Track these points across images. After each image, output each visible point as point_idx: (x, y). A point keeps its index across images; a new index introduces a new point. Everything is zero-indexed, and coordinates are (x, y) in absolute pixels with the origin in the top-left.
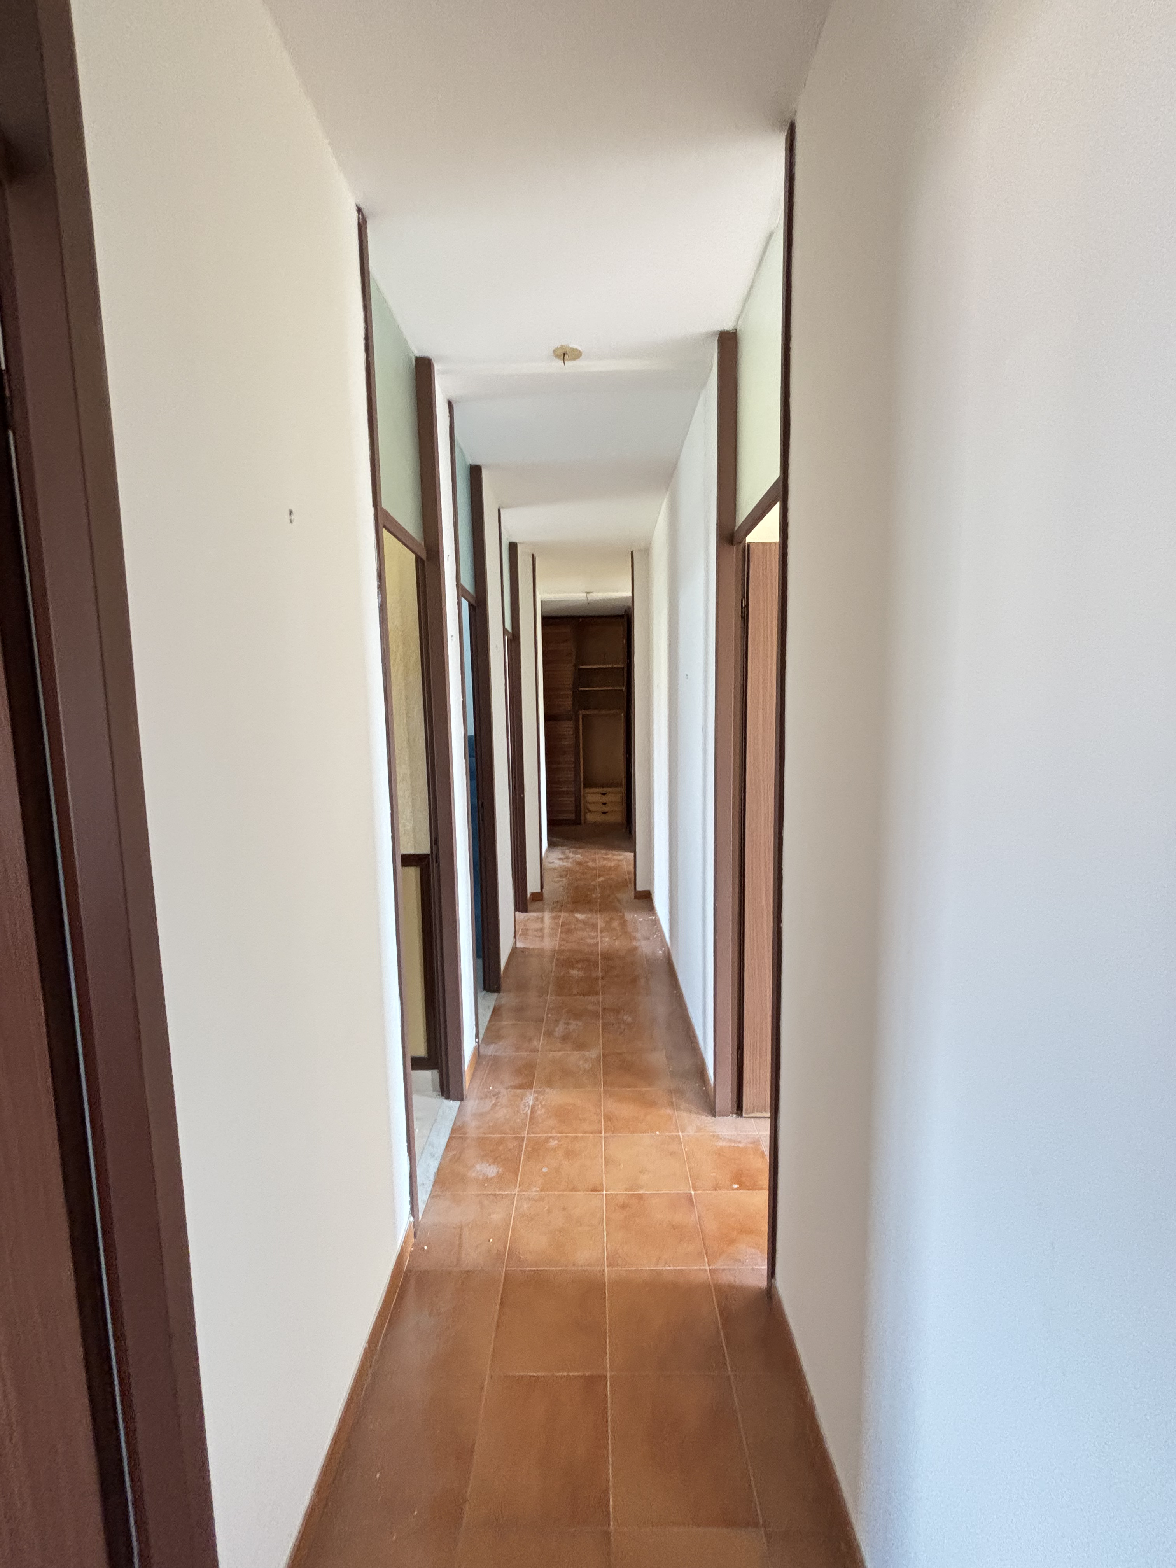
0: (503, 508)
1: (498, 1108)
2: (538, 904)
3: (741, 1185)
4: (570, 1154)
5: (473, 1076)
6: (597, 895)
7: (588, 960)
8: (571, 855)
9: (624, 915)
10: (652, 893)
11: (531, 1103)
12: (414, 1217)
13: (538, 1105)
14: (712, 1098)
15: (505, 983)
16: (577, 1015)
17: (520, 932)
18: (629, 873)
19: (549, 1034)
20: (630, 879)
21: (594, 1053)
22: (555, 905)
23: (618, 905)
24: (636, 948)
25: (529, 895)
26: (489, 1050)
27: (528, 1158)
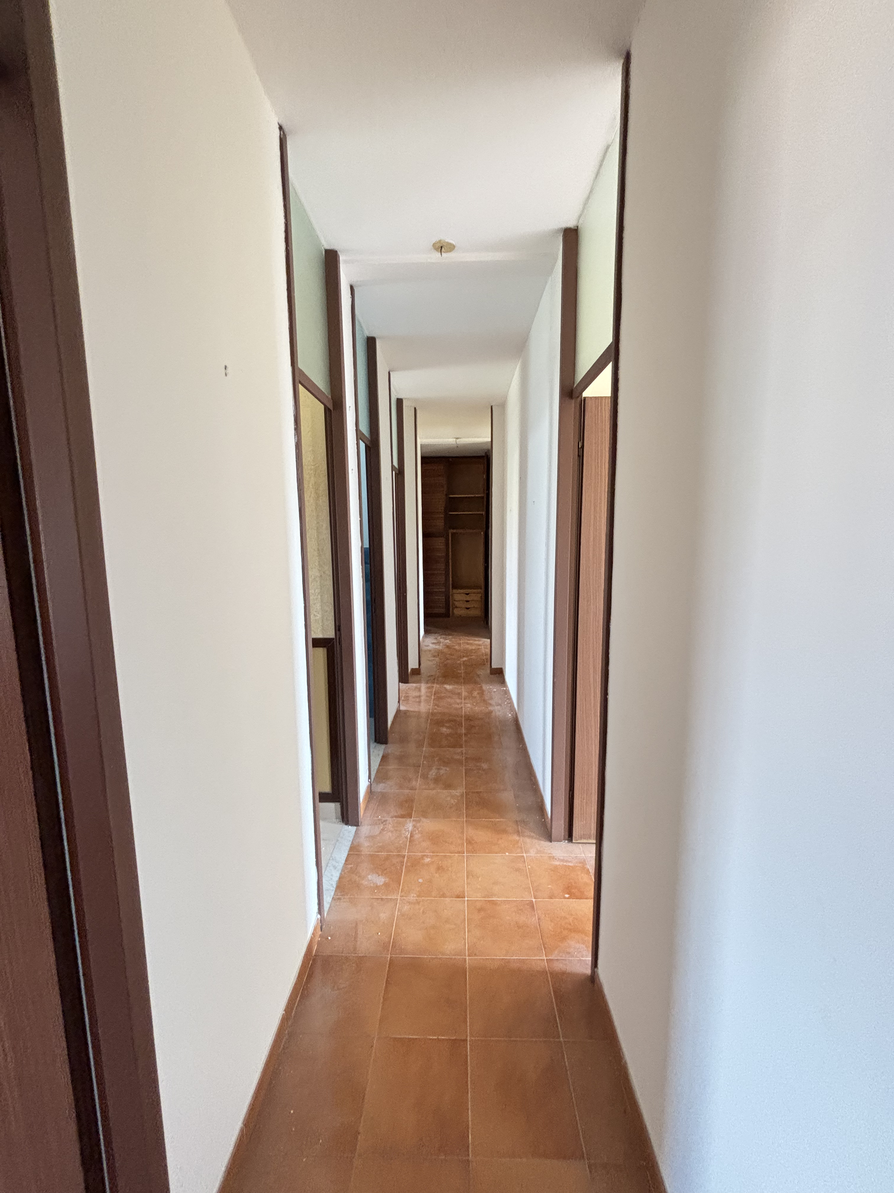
0: (392, 371)
1: (386, 832)
2: (416, 678)
3: (571, 895)
4: (439, 869)
5: (366, 809)
6: (462, 670)
7: (455, 721)
8: (442, 640)
9: (481, 687)
10: (504, 670)
11: (410, 829)
12: (320, 915)
13: (415, 831)
14: (549, 830)
15: (391, 737)
16: (445, 762)
17: (403, 698)
18: (486, 655)
19: (425, 777)
20: (487, 659)
21: (458, 792)
22: (429, 678)
23: (478, 679)
24: (491, 712)
25: (409, 670)
26: (379, 788)
27: (408, 871)
